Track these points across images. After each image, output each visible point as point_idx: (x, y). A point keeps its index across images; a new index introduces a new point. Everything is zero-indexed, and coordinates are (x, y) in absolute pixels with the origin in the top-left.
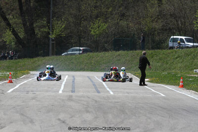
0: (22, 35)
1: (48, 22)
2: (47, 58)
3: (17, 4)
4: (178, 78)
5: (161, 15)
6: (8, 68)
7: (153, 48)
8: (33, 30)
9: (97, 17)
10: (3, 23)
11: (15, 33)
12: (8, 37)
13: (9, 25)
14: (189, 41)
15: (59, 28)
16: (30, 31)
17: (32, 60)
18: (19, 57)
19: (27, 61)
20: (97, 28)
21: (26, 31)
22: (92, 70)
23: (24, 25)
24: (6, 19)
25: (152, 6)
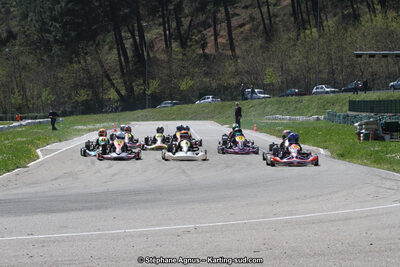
0: (123, 92)
1: (144, 82)
2: (145, 110)
3: (118, 67)
4: (252, 124)
5: (237, 73)
6: (114, 120)
7: (232, 100)
8: (132, 88)
9: (184, 76)
10: (108, 83)
11: (118, 92)
12: (112, 95)
13: (113, 84)
14: (260, 93)
15: (154, 86)
16: (130, 89)
17: (132, 113)
18: (122, 111)
19: (128, 114)
20: (185, 85)
21: (127, 89)
22: (181, 120)
23: (125, 83)
24: (110, 80)
25: (230, 66)
